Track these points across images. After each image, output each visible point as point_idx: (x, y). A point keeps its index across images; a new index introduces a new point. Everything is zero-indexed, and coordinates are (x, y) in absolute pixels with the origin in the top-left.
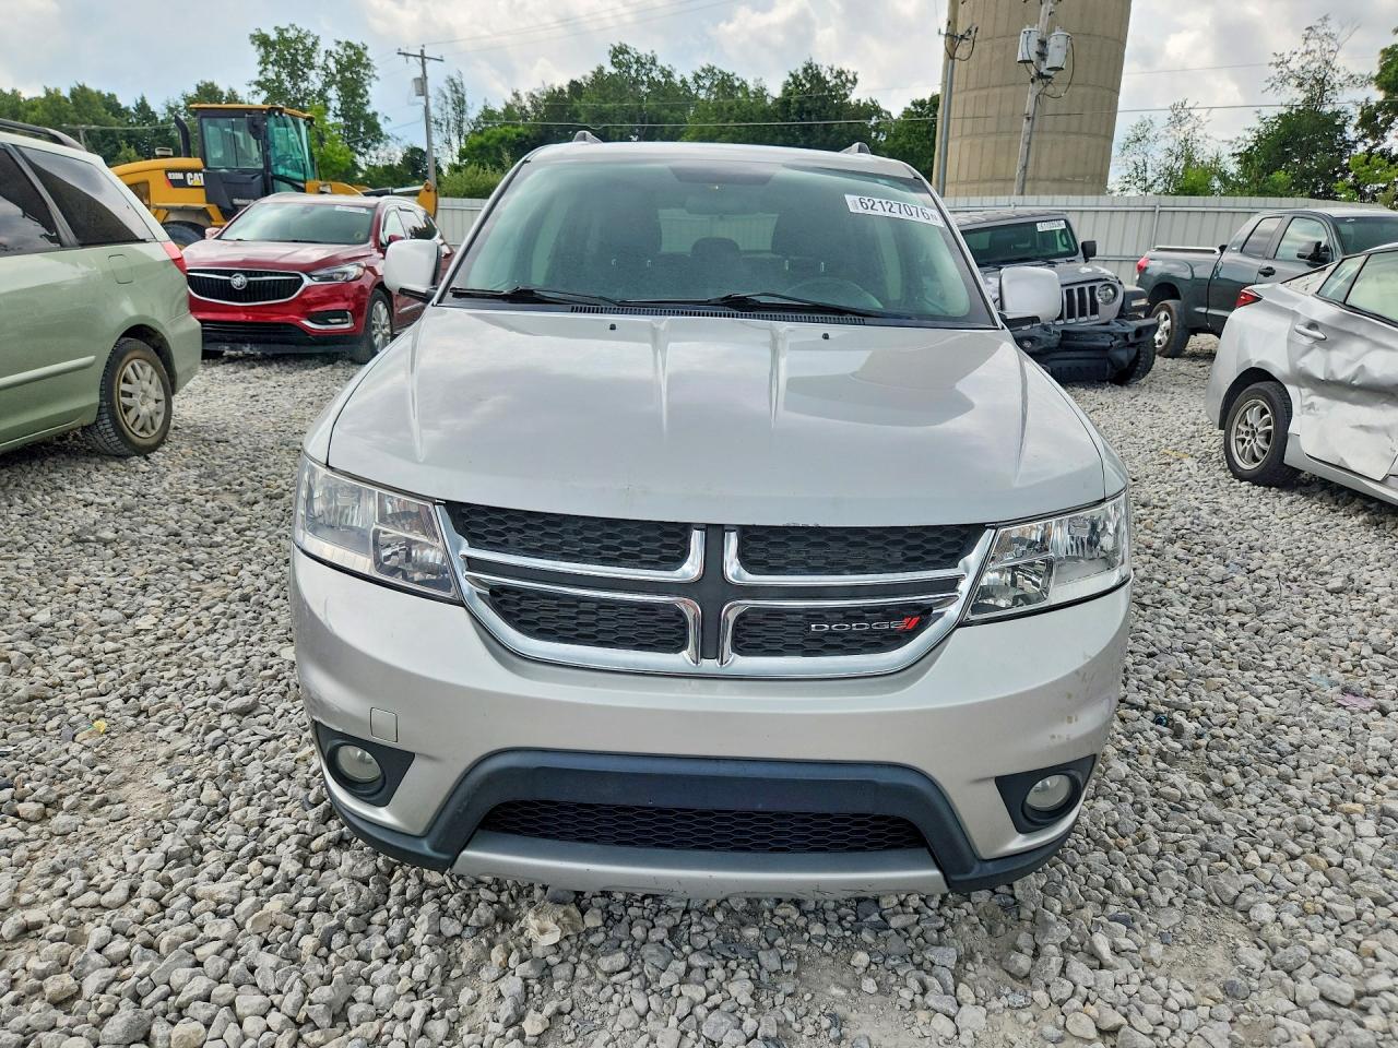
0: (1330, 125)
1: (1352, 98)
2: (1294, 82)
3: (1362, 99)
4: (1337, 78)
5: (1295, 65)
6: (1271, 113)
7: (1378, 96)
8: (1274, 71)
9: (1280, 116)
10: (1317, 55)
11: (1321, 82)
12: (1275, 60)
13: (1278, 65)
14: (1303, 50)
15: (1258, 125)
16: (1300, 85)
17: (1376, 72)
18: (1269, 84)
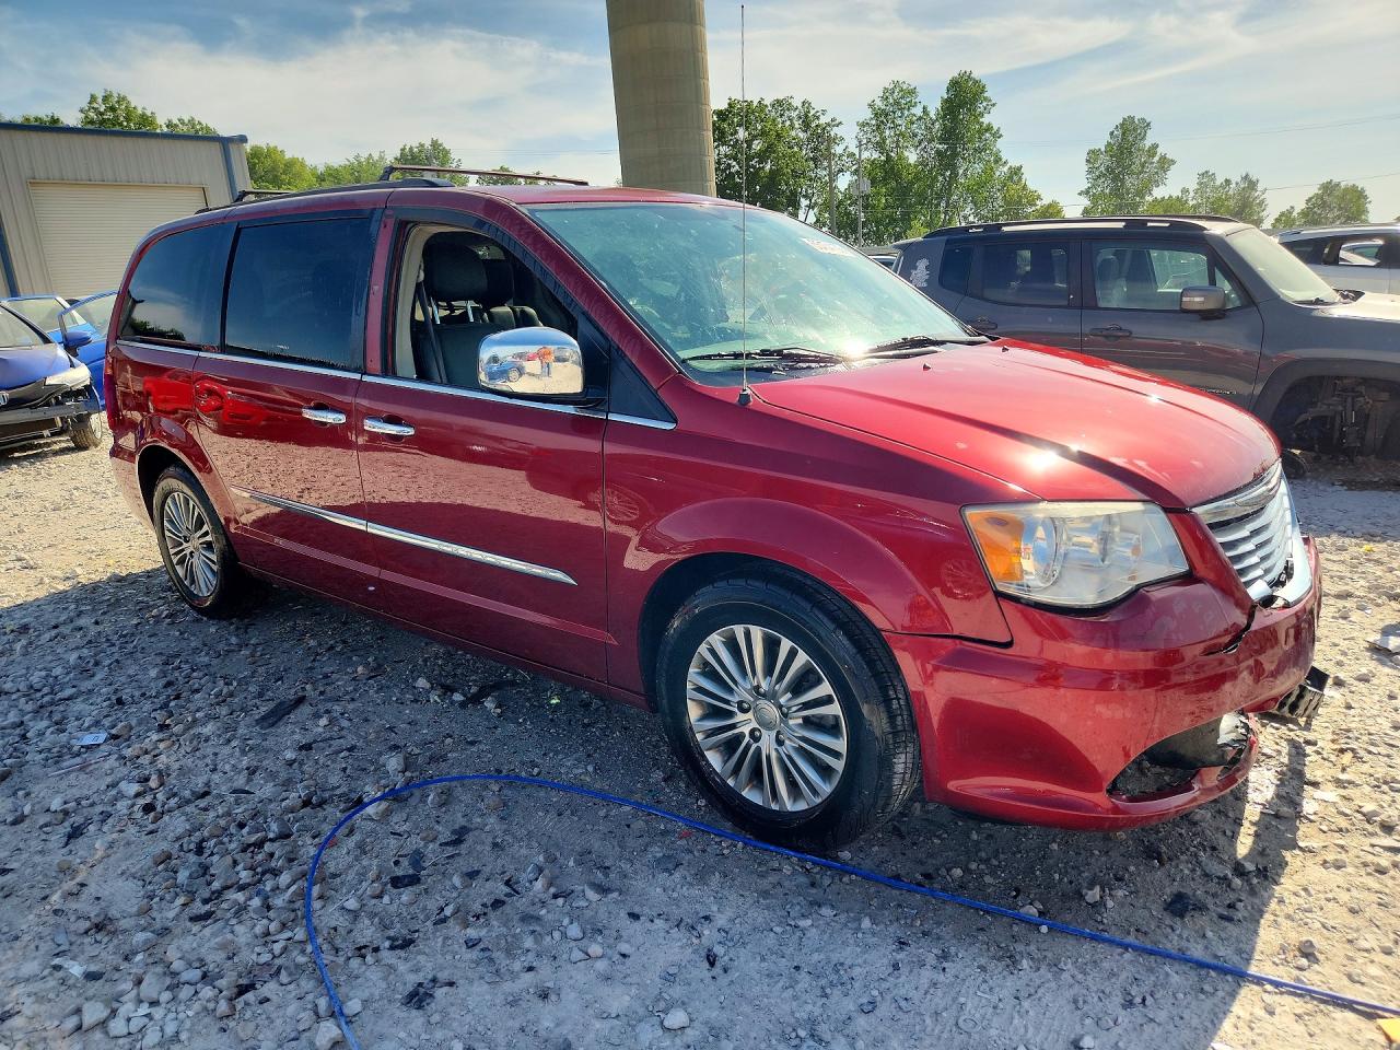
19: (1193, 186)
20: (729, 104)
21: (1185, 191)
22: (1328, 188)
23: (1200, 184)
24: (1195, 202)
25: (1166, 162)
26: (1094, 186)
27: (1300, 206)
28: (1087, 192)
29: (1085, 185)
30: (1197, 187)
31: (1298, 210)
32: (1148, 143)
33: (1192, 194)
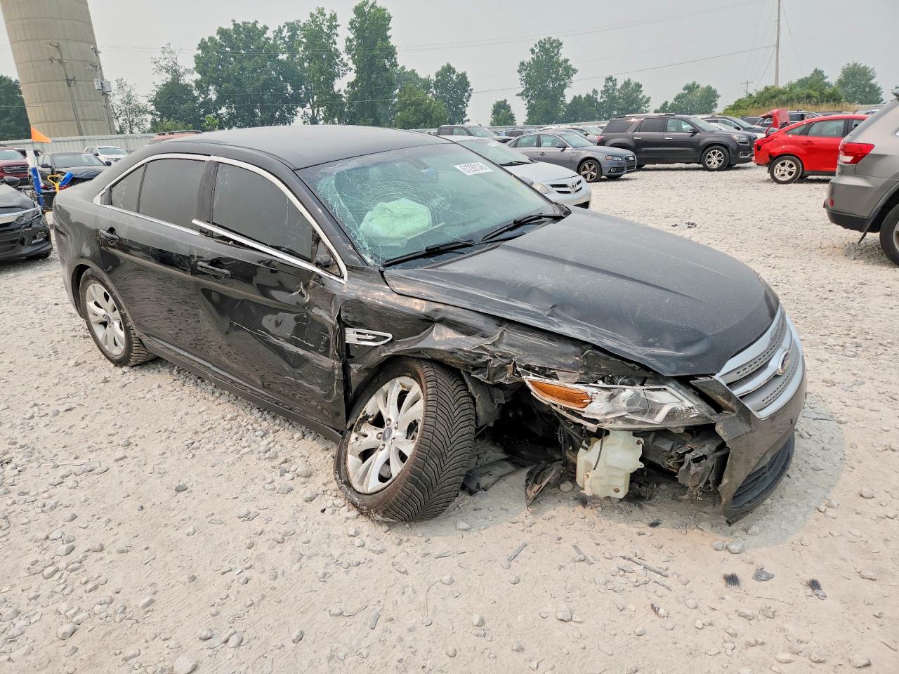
0: (186, 89)
1: (191, 79)
2: (164, 71)
3: (194, 79)
4: (182, 70)
5: (163, 63)
6: (160, 83)
7: (198, 76)
8: (154, 66)
9: (164, 85)
10: (170, 59)
11: (175, 71)
12: (152, 60)
13: (155, 63)
14: (163, 57)
15: (154, 88)
16: (167, 72)
17: (195, 65)
18: (154, 72)
19: (600, 88)
20: (235, 25)
21: (595, 92)
22: (691, 88)
23: (605, 86)
24: (602, 100)
25: (570, 71)
26: (527, 90)
27: (671, 101)
28: (521, 94)
29: (521, 90)
30: (604, 89)
31: (669, 104)
32: (562, 58)
33: (599, 95)
